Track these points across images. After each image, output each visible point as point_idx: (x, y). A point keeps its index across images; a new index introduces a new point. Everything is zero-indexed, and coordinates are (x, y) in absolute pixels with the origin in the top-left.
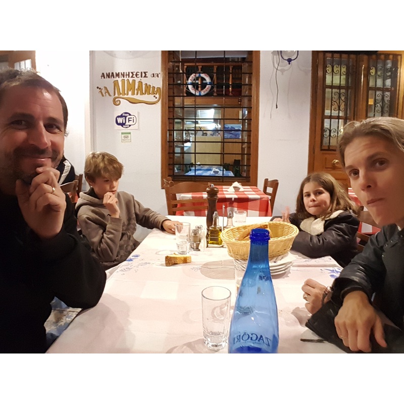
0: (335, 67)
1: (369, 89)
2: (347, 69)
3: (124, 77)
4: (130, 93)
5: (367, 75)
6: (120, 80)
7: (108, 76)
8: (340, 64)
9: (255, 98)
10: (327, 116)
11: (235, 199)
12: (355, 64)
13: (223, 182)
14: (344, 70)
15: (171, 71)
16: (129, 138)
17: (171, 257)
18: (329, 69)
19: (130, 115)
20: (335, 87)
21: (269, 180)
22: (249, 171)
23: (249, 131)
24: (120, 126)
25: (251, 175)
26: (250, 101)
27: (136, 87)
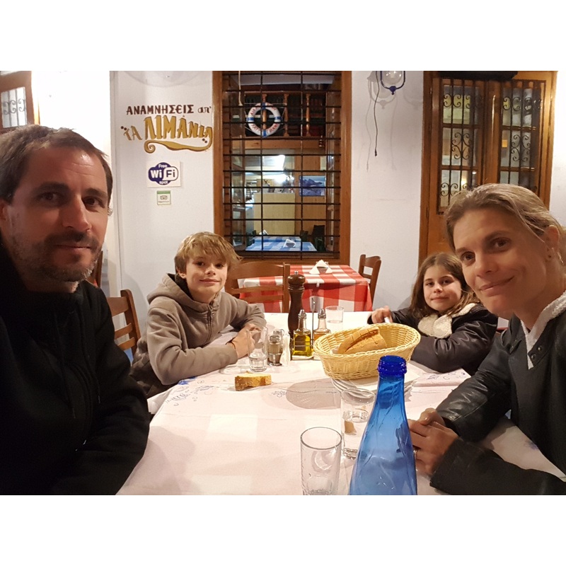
0: (455, 98)
1: (502, 128)
2: (471, 101)
3: (159, 112)
4: (169, 135)
5: (500, 109)
6: (153, 116)
7: (137, 111)
8: (463, 93)
9: (345, 141)
10: (445, 166)
11: (320, 284)
12: (482, 94)
13: (301, 259)
14: (467, 102)
15: (227, 104)
16: (168, 200)
17: (243, 378)
18: (447, 101)
19: (169, 166)
20: (457, 126)
21: (367, 257)
22: (337, 243)
23: (337, 188)
24: (155, 182)
25: (340, 250)
26: (338, 145)
27: (178, 127)
